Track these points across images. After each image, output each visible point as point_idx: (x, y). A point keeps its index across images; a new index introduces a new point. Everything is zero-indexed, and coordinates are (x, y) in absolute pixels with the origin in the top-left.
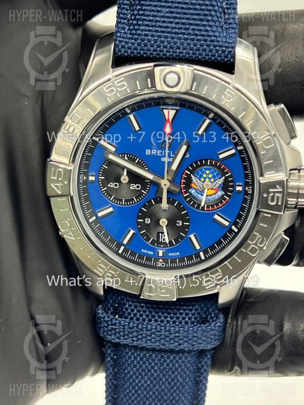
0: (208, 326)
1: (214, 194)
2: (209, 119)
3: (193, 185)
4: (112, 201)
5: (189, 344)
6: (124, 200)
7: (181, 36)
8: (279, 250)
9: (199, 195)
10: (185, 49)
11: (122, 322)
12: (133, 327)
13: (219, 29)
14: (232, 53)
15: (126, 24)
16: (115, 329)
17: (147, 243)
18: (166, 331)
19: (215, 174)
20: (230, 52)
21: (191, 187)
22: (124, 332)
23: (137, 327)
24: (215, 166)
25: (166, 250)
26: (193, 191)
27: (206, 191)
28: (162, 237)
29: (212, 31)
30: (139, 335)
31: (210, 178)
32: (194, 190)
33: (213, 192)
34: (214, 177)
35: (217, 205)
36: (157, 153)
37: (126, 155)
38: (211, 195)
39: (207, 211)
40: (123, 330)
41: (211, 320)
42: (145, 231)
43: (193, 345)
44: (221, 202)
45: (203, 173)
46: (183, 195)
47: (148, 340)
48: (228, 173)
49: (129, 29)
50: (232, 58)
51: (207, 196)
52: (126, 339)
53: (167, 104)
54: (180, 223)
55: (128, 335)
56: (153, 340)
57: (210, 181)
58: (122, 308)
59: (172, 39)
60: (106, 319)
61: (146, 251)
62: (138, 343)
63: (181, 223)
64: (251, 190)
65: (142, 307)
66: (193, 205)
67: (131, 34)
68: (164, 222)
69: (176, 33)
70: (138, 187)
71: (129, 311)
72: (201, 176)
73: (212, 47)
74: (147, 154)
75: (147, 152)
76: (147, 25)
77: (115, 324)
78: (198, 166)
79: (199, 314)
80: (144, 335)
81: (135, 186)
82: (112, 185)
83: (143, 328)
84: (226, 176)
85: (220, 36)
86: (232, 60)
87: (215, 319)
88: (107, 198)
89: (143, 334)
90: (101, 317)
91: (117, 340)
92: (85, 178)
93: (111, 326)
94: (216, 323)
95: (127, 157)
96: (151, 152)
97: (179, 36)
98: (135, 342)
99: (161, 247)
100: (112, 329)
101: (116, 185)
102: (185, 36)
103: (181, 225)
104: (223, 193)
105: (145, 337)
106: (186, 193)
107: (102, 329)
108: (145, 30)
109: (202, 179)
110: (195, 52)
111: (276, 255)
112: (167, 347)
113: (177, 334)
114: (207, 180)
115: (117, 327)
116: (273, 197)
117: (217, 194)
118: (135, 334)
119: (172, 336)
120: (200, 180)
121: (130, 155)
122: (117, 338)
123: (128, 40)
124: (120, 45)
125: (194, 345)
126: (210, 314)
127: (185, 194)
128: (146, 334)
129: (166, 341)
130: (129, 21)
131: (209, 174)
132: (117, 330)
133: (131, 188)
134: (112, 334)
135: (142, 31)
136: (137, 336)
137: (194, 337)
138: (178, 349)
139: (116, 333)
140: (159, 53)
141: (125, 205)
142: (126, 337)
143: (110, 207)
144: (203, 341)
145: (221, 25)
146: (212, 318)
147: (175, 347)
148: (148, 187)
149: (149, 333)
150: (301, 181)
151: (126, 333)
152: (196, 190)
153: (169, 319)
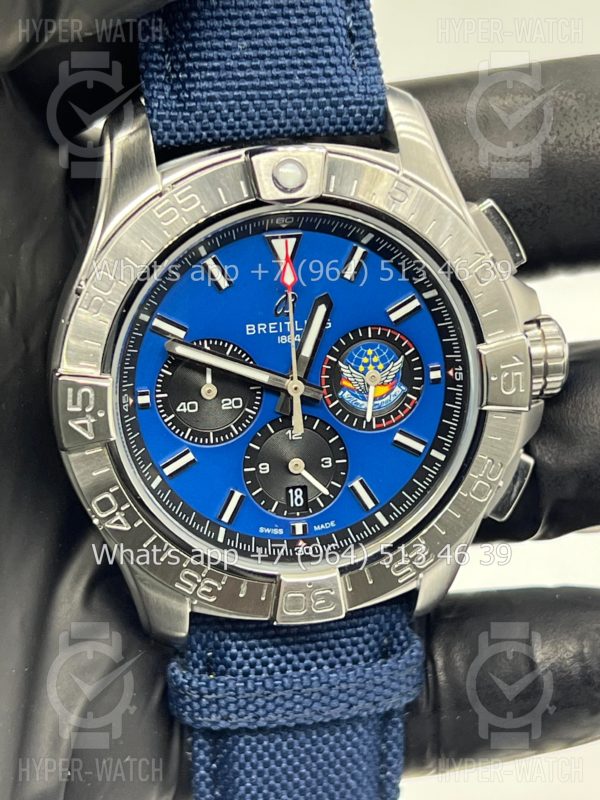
0: (399, 659)
1: (388, 394)
2: (363, 245)
3: (345, 383)
4: (188, 439)
5: (368, 702)
6: (211, 434)
7: (280, 91)
8: (518, 483)
9: (359, 401)
10: (290, 117)
11: (231, 684)
12: (255, 688)
13: (349, 70)
14: (381, 114)
15: (164, 82)
16: (217, 701)
17: (268, 512)
18: (322, 684)
19: (385, 353)
20: (376, 113)
21: (342, 386)
22: (236, 702)
23: (264, 685)
24: (383, 336)
25: (307, 520)
26: (346, 395)
27: (372, 390)
28: (294, 497)
29: (338, 75)
30: (267, 701)
31: (375, 364)
32: (347, 393)
33: (385, 389)
34: (383, 360)
35: (395, 414)
36: (267, 329)
37: (206, 342)
38: (381, 398)
39: (377, 429)
40: (234, 699)
41: (399, 648)
42: (260, 489)
43: (375, 703)
44: (403, 408)
45: (361, 355)
46: (328, 405)
47: (288, 709)
48: (410, 349)
49: (173, 92)
50: (380, 123)
51: (375, 399)
52: (242, 717)
53: (278, 228)
54: (328, 462)
55: (244, 708)
56: (298, 706)
57: (376, 369)
58: (222, 656)
59: (263, 100)
60: (195, 683)
61: (268, 531)
62: (267, 718)
63: (330, 462)
64: (461, 374)
65: (264, 646)
66: (350, 422)
67: (179, 100)
68: (297, 465)
69: (269, 88)
70: (237, 403)
71: (239, 659)
72: (358, 362)
73: (342, 107)
74: (248, 333)
75: (248, 329)
76: (210, 79)
77: (216, 691)
78: (350, 343)
79: (376, 639)
80: (278, 701)
81: (231, 402)
82: (183, 408)
83: (276, 685)
84: (407, 354)
85: (352, 84)
86: (380, 127)
87: (405, 644)
88: (178, 434)
89: (276, 698)
90: (183, 683)
91: (223, 724)
92: (131, 401)
93: (207, 696)
94: (412, 651)
95: (208, 345)
96: (256, 329)
97: (276, 93)
98: (262, 719)
99: (295, 516)
100: (211, 702)
101: (192, 407)
102: (289, 92)
103: (330, 465)
104: (403, 388)
105: (282, 705)
106: (332, 400)
107: (188, 708)
108: (208, 90)
109: (361, 368)
110: (309, 121)
111: (514, 495)
112: (325, 717)
113: (344, 686)
114: (371, 367)
115: (220, 695)
116: (508, 379)
117: (393, 393)
118: (260, 702)
119: (333, 692)
120: (357, 369)
121: (214, 341)
122: (222, 719)
123: (176, 114)
124: (161, 124)
125: (378, 702)
126: (397, 635)
127: (332, 402)
128: (283, 696)
129: (323, 705)
130: (168, 74)
131: (373, 356)
132: (222, 702)
133: (223, 408)
134: (211, 713)
135: (201, 90)
136: (264, 707)
137: (376, 685)
138: (347, 717)
139: (219, 708)
140: (238, 130)
141: (215, 443)
142: (242, 712)
143: (186, 452)
144: (394, 690)
145: (351, 62)
146: (400, 643)
147: (341, 713)
148: (258, 400)
149: (288, 693)
150: (547, 342)
151: (242, 702)
152: (351, 391)
153: (320, 660)
